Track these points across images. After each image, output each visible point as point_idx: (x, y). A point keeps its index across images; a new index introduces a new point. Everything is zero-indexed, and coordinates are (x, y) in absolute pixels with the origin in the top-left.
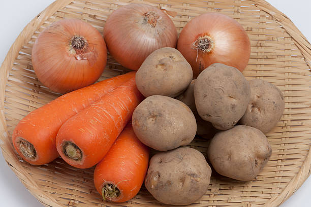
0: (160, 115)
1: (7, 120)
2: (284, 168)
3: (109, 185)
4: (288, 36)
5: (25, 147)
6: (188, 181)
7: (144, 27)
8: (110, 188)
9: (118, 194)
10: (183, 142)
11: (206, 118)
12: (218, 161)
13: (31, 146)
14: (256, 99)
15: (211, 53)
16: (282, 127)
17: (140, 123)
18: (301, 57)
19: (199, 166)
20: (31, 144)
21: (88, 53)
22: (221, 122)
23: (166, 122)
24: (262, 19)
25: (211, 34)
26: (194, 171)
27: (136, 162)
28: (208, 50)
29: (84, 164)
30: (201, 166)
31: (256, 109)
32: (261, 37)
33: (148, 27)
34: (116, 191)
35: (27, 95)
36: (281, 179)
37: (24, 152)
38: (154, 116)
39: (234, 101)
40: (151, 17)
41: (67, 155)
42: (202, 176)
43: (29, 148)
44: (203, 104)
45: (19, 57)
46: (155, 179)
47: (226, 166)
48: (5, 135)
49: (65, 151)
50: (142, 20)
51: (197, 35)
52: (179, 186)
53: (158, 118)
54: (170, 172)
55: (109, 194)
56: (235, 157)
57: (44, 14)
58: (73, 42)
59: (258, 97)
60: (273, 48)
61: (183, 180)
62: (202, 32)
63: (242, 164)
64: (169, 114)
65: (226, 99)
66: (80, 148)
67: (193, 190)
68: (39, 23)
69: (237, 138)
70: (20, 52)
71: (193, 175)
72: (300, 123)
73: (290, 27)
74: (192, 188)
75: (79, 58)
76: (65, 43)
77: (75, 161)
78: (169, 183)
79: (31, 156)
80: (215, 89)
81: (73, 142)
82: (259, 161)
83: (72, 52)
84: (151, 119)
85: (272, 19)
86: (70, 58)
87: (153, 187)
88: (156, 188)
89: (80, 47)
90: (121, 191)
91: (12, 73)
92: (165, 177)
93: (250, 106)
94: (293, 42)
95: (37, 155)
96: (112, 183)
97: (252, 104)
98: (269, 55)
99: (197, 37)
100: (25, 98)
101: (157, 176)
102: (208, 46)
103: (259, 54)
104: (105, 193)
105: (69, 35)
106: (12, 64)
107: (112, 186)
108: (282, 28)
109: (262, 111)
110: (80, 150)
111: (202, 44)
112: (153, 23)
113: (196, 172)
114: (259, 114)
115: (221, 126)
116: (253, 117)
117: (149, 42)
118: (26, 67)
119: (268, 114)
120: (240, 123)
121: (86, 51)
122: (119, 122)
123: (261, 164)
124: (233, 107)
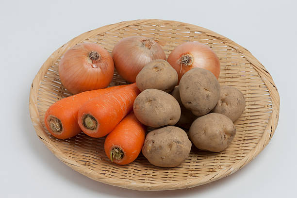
0: (155, 100)
1: (39, 112)
2: (245, 145)
3: (116, 148)
4: (248, 62)
5: (54, 122)
6: (174, 146)
7: (142, 49)
8: (116, 150)
9: (122, 156)
10: (171, 121)
11: (188, 105)
12: (197, 136)
13: (59, 121)
14: (224, 96)
15: (191, 66)
16: (244, 121)
17: (139, 106)
18: (257, 76)
19: (182, 137)
20: (58, 120)
21: (101, 64)
22: (199, 108)
23: (158, 104)
24: (228, 52)
25: (191, 53)
26: (179, 139)
27: (136, 134)
28: (189, 64)
29: (98, 131)
30: (184, 137)
31: (225, 104)
32: (228, 64)
33: (145, 49)
34: (122, 154)
35: (54, 97)
36: (243, 151)
37: (53, 127)
38: (150, 101)
39: (208, 93)
40: (147, 42)
41: (85, 126)
42: (185, 144)
43: (57, 123)
44: (186, 94)
45: (48, 73)
46: (150, 145)
47: (202, 138)
48: (38, 120)
49: (84, 124)
50: (140, 44)
51: (181, 54)
52: (168, 150)
53: (153, 102)
54: (161, 139)
55: (116, 156)
56: (209, 131)
57: (67, 45)
58: (91, 55)
59: (226, 95)
60: (236, 71)
61: (170, 146)
62: (185, 52)
63: (213, 137)
64: (161, 99)
65: (202, 90)
66: (96, 119)
67: (178, 153)
68: (63, 51)
69: (210, 119)
70: (49, 70)
71: (178, 142)
72: (257, 117)
73: (249, 57)
74: (178, 151)
75: (94, 66)
76: (84, 56)
77: (91, 131)
78: (161, 147)
79: (59, 129)
80: (195, 83)
81: (91, 114)
82: (226, 136)
83: (90, 61)
84: (148, 103)
85: (236, 52)
86: (88, 66)
87: (148, 151)
88: (151, 152)
89: (95, 58)
90: (125, 153)
91: (43, 82)
92: (158, 143)
93: (220, 101)
94: (251, 67)
95: (63, 129)
96: (118, 147)
97: (222, 100)
98: (234, 76)
99: (181, 56)
100: (52, 99)
101: (152, 143)
102: (189, 61)
103: (227, 75)
104: (112, 155)
105: (88, 50)
106: (43, 77)
107: (119, 149)
108: (244, 57)
109: (229, 105)
110: (95, 120)
111: (185, 60)
112: (149, 46)
113: (180, 141)
114: (227, 107)
115: (198, 111)
116: (222, 109)
117: (145, 60)
118: (53, 79)
119: (234, 107)
120: (212, 111)
121: (100, 62)
122: (124, 107)
123: (228, 139)
124: (208, 96)
